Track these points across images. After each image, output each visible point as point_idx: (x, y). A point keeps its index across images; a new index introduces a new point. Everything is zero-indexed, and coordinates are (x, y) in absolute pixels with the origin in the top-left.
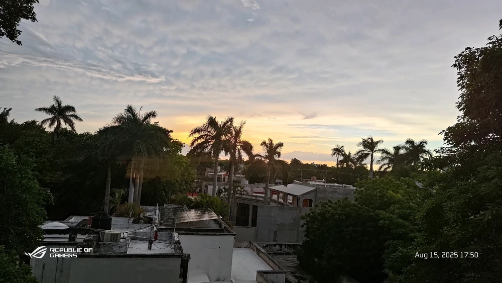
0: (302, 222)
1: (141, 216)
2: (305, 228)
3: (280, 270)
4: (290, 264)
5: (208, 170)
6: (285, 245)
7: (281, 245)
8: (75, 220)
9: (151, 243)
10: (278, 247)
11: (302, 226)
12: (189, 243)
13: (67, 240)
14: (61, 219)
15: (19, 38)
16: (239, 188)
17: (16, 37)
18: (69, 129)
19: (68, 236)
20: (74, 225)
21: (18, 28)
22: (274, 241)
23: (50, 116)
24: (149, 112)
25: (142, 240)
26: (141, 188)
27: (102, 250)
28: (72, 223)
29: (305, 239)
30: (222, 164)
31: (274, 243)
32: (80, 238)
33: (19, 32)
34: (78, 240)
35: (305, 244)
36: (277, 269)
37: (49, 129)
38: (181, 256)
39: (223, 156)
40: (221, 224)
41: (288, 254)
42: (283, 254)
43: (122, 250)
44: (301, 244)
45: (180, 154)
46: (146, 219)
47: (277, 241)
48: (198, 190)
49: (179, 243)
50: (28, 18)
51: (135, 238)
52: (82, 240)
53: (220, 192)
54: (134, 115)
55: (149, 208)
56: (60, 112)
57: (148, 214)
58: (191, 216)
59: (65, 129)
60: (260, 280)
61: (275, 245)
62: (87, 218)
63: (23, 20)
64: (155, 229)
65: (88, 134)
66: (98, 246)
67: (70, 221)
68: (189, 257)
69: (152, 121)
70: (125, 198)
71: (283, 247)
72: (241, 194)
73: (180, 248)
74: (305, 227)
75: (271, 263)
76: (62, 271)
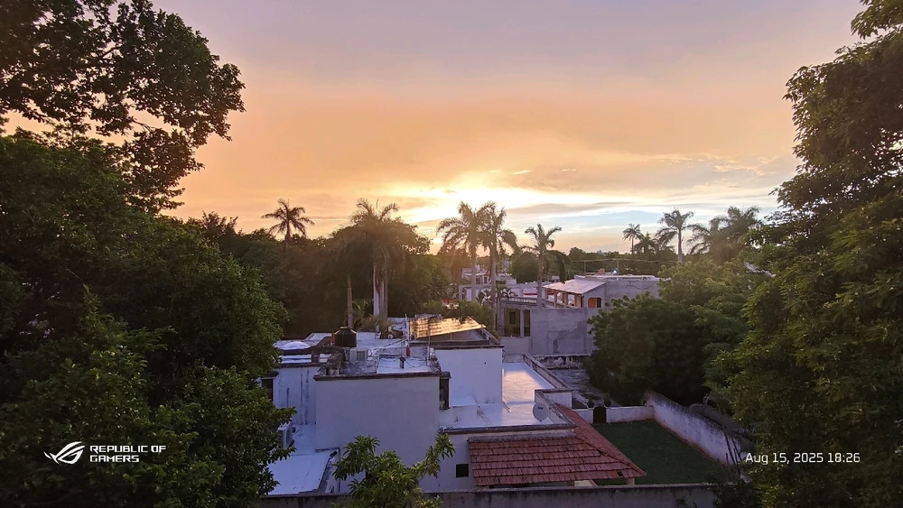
0: (589, 327)
1: (390, 330)
2: (593, 335)
3: (564, 388)
4: (576, 381)
5: (464, 270)
6: (570, 357)
7: (564, 358)
8: (317, 338)
9: (403, 360)
10: (560, 360)
11: (590, 333)
12: (447, 359)
13: (310, 361)
14: (302, 338)
15: (228, 134)
16: (505, 290)
17: (226, 132)
18: (301, 235)
19: (310, 356)
20: (315, 344)
21: (226, 122)
22: (555, 352)
23: (279, 221)
24: (387, 204)
25: (391, 357)
26: (387, 298)
27: (349, 370)
28: (313, 341)
29: (595, 348)
30: (482, 261)
31: (556, 356)
32: (323, 358)
33: (228, 126)
34: (321, 361)
35: (595, 355)
36: (560, 387)
37: (280, 237)
38: (439, 374)
39: (482, 252)
40: (484, 335)
41: (576, 368)
42: (568, 369)
43: (371, 370)
44: (590, 355)
45: (428, 253)
46: (395, 333)
47: (558, 353)
48: (455, 295)
49: (434, 359)
50: (235, 109)
51: (384, 356)
52: (325, 361)
53: (481, 296)
54: (370, 211)
55: (397, 320)
56: (289, 216)
57: (397, 327)
58: (448, 326)
59: (297, 236)
60: (541, 401)
61: (556, 358)
62: (330, 335)
63: (231, 112)
64: (407, 344)
65: (321, 239)
66: (344, 366)
67: (312, 339)
68: (448, 375)
69: (393, 216)
70: (369, 310)
71: (567, 359)
72: (507, 296)
73: (437, 365)
74: (593, 333)
75: (551, 380)
76: (307, 397)
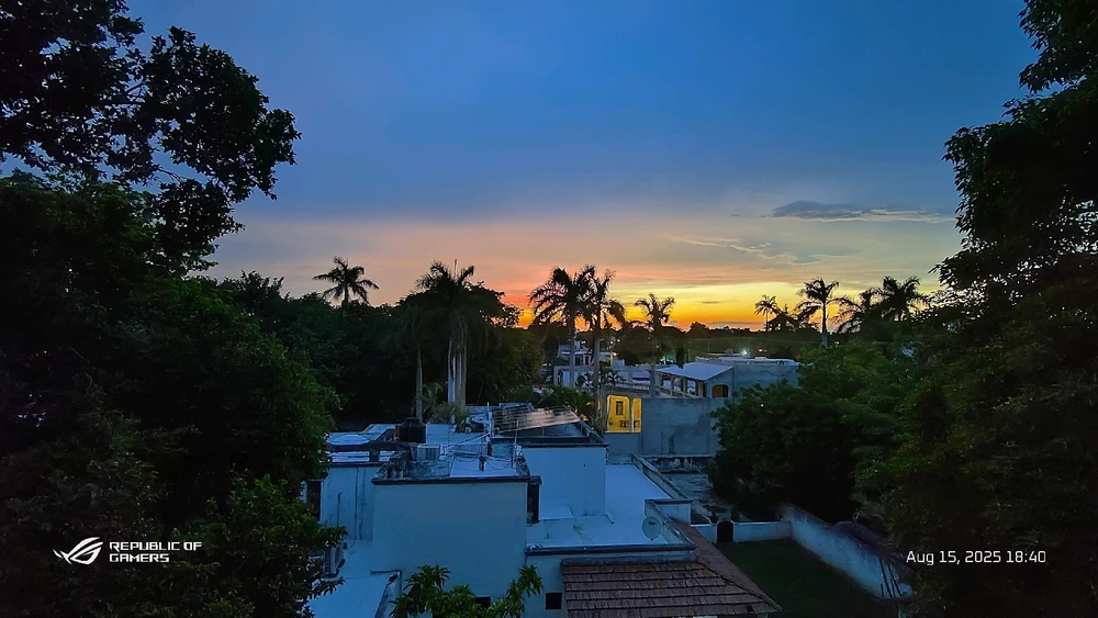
0: (714, 422)
1: (468, 421)
2: (718, 431)
3: (683, 499)
4: (698, 489)
5: (561, 347)
6: (689, 459)
7: (682, 460)
8: (376, 431)
9: (482, 460)
10: (677, 462)
11: (714, 429)
12: (540, 461)
13: (368, 459)
14: (358, 429)
16: (610, 374)
18: (361, 301)
19: (368, 453)
20: (375, 438)
22: (671, 452)
23: (336, 284)
24: (465, 268)
25: (470, 456)
27: (415, 472)
28: (372, 435)
29: (720, 448)
30: (581, 336)
31: (671, 456)
32: (385, 456)
34: (382, 459)
35: (720, 457)
36: (677, 497)
37: (336, 303)
38: (527, 478)
40: (584, 429)
41: (695, 472)
42: (686, 473)
43: (443, 472)
44: (714, 455)
45: (517, 326)
46: (474, 426)
47: (674, 453)
48: (548, 379)
49: (522, 460)
51: (460, 455)
52: (387, 459)
53: (581, 380)
54: (445, 274)
55: (477, 409)
56: (348, 278)
57: (476, 419)
58: (539, 418)
59: (357, 302)
60: (652, 513)
61: (673, 460)
62: (393, 427)
64: (488, 440)
65: (386, 307)
66: (409, 466)
67: (370, 432)
68: (539, 480)
69: (472, 280)
70: (442, 396)
71: (686, 461)
72: (613, 382)
73: (525, 468)
74: (717, 429)
75: (666, 487)
76: (363, 505)
